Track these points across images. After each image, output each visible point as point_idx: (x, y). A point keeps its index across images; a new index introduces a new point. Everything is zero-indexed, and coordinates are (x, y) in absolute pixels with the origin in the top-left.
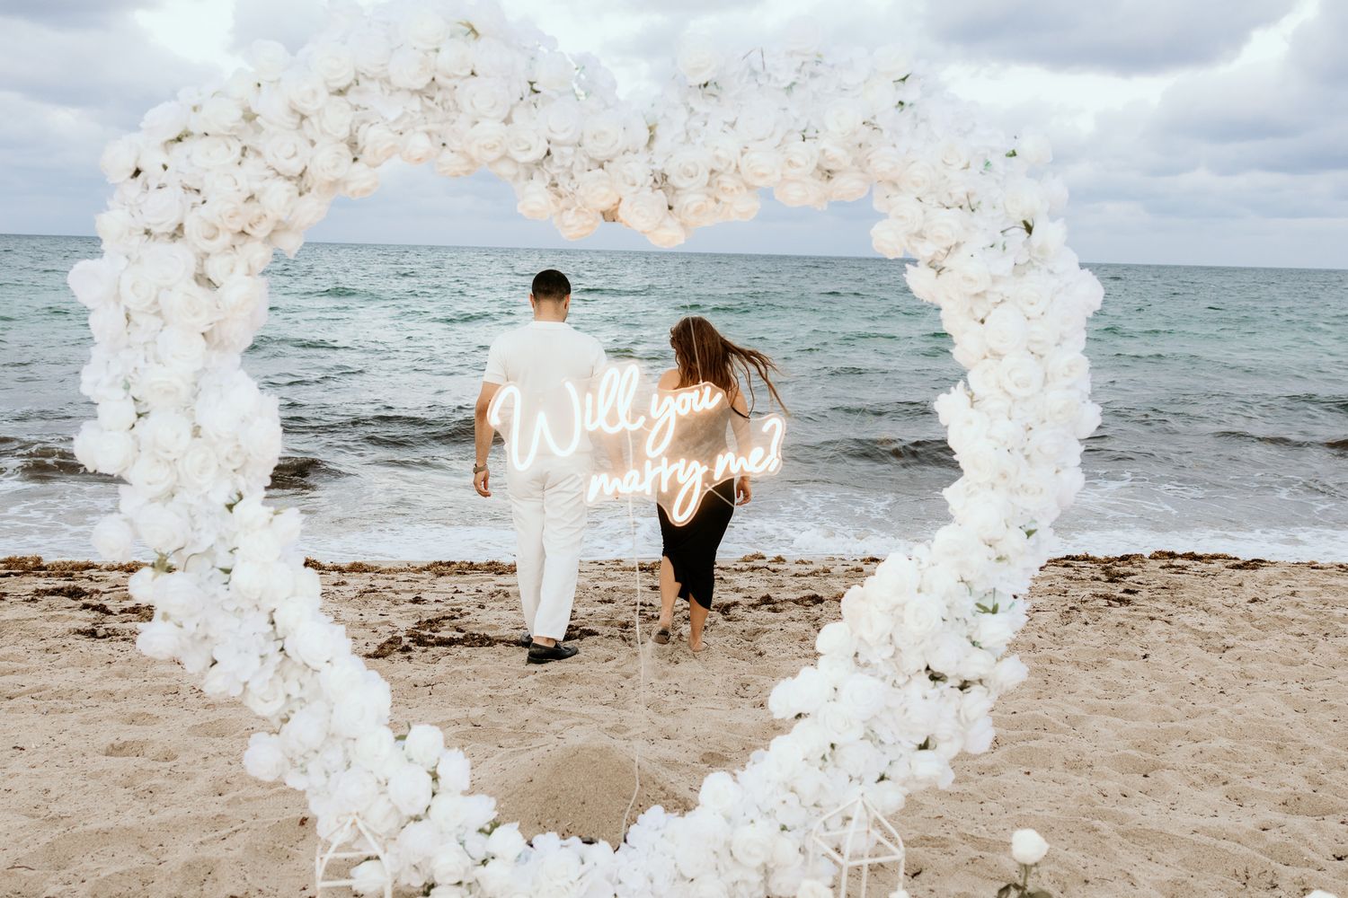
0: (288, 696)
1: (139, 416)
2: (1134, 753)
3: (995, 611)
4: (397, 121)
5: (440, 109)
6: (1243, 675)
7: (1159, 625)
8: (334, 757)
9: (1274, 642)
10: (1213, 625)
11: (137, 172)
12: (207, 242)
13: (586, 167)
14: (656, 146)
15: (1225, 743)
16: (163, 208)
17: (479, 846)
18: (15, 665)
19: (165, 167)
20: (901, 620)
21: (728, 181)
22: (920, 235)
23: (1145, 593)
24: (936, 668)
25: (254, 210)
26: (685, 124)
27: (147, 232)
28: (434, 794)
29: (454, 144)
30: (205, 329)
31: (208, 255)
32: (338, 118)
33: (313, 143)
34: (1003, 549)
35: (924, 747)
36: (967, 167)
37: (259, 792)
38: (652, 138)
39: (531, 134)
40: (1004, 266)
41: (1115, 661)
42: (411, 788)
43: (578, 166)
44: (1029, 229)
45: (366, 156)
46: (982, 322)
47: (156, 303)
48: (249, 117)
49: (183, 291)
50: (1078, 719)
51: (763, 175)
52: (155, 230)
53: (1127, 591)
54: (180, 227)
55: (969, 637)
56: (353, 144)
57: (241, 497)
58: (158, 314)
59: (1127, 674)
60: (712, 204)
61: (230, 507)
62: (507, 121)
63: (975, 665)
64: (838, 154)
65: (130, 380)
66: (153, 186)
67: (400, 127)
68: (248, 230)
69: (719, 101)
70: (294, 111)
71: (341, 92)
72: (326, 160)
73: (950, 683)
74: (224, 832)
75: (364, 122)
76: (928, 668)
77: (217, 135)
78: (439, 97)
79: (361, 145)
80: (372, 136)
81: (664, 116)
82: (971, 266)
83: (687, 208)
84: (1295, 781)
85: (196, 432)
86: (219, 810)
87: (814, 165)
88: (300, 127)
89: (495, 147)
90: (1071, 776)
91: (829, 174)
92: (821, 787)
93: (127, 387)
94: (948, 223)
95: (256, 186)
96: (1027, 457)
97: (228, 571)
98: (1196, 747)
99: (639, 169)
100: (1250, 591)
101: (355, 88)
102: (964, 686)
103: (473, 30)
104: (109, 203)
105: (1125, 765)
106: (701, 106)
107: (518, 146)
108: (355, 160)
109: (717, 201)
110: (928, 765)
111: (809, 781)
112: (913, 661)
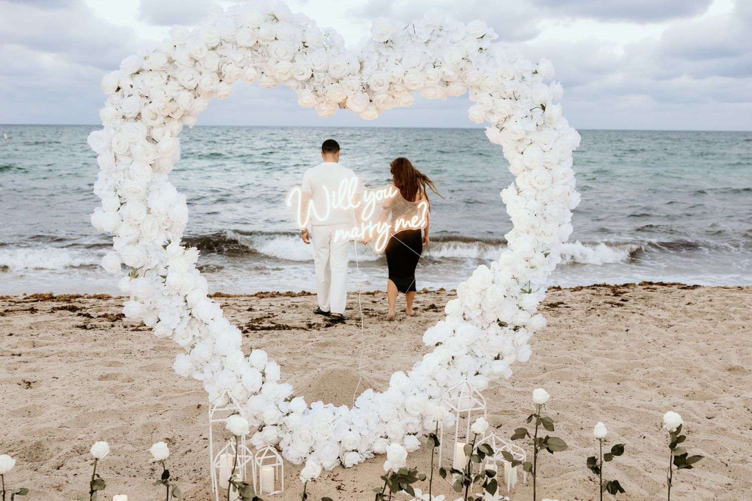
0: (194, 336)
1: (122, 204)
2: (614, 373)
3: (530, 292)
4: (240, 62)
5: (260, 56)
6: (677, 338)
7: (637, 316)
8: (216, 364)
9: (695, 323)
10: (665, 315)
11: (119, 89)
12: (152, 121)
13: (331, 82)
14: (364, 71)
15: (661, 369)
16: (132, 105)
17: (285, 407)
18: (47, 341)
19: (132, 86)
20: (485, 296)
21: (398, 88)
22: (491, 112)
23: (632, 301)
24: (502, 320)
25: (173, 106)
26: (377, 61)
27: (124, 117)
28: (263, 383)
29: (267, 72)
30: (152, 163)
31: (153, 127)
32: (212, 61)
33: (201, 73)
34: (533, 262)
35: (497, 358)
36: (513, 79)
37: (176, 395)
38: (361, 68)
39: (304, 67)
40: (531, 126)
41: (611, 333)
42: (253, 379)
43: (326, 82)
44: (544, 108)
45: (226, 79)
46: (522, 153)
47: (129, 150)
48: (171, 61)
49: (141, 147)
50: (588, 359)
51: (415, 85)
52: (128, 116)
53: (623, 300)
54: (139, 114)
55: (517, 305)
56: (220, 73)
57: (170, 242)
58: (130, 156)
59: (616, 338)
60: (391, 99)
61: (165, 247)
62: (293, 61)
63: (521, 318)
64: (451, 74)
65: (117, 187)
66: (126, 95)
67: (242, 65)
68: (171, 115)
69: (393, 49)
70: (192, 58)
71: (213, 49)
72: (207, 81)
73: (509, 327)
74: (161, 412)
75: (224, 63)
76: (498, 320)
77: (157, 71)
78: (260, 50)
79: (223, 74)
80: (228, 70)
81: (367, 57)
82: (515, 127)
83: (379, 101)
84: (694, 385)
85: (149, 211)
86: (157, 402)
87: (439, 79)
88: (195, 66)
89: (287, 73)
90: (581, 384)
91: (447, 83)
92: (448, 377)
93: (116, 191)
94: (504, 106)
95: (174, 94)
96: (545, 218)
97: (164, 277)
98: (646, 371)
99: (355, 83)
100: (688, 299)
101: (220, 47)
102: (516, 329)
103: (276, 18)
104: (105, 104)
105: (608, 378)
106: (385, 52)
107: (298, 72)
108: (221, 81)
109: (393, 97)
110: (499, 367)
111: (442, 375)
112: (491, 317)
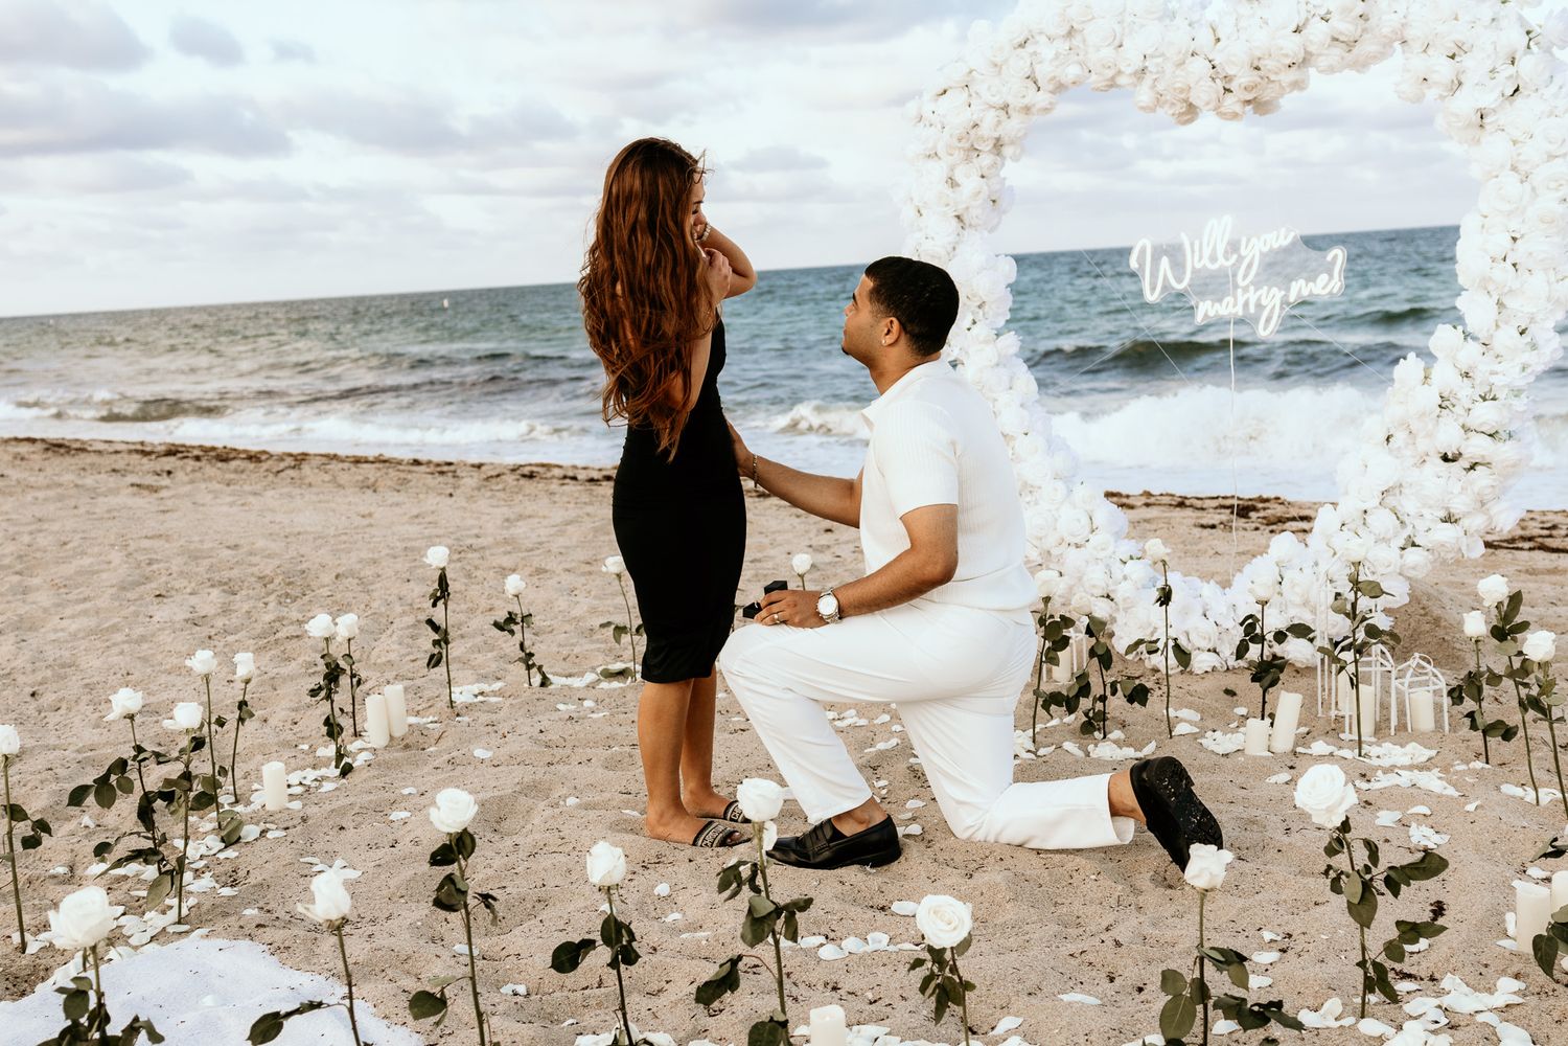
3: (1492, 400)
19: (934, 113)
25: (978, 133)
28: (1092, 532)
29: (1095, 69)
31: (953, 166)
32: (1020, 63)
34: (1498, 347)
35: (1447, 520)
38: (1215, 39)
39: (1131, 52)
44: (1513, 63)
45: (1044, 85)
49: (943, 193)
56: (1035, 80)
57: (975, 322)
61: (968, 331)
63: (1479, 449)
71: (1022, 45)
73: (1461, 464)
76: (1440, 451)
79: (1039, 79)
87: (1328, 40)
95: (978, 117)
101: (1030, 41)
102: (1471, 467)
108: (1038, 89)
112: (1423, 445)
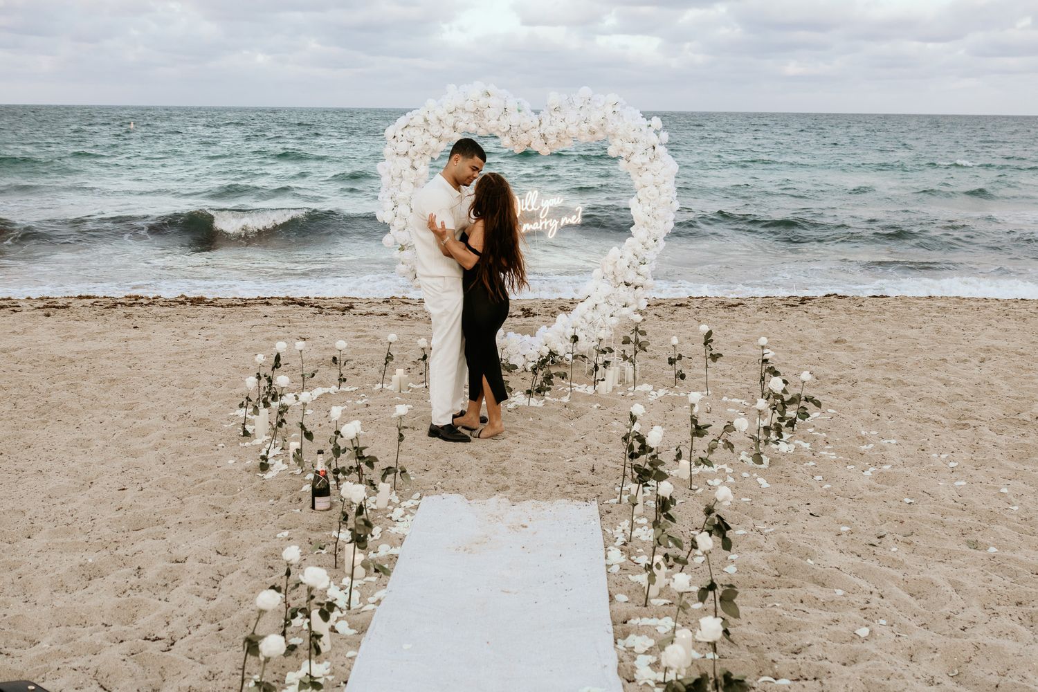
1: (395, 206)
3: (645, 264)
4: (467, 120)
5: (479, 116)
11: (395, 137)
12: (414, 157)
13: (521, 132)
14: (542, 126)
16: (403, 147)
19: (402, 135)
20: (616, 266)
21: (563, 136)
22: (622, 150)
24: (627, 282)
25: (427, 147)
26: (550, 119)
27: (397, 154)
31: (414, 160)
32: (450, 120)
33: (443, 127)
34: (647, 245)
35: (625, 306)
38: (540, 123)
39: (505, 123)
40: (646, 160)
43: (519, 132)
44: (654, 148)
45: (458, 131)
46: (641, 176)
47: (400, 174)
48: (426, 121)
49: (408, 172)
52: (400, 153)
54: (407, 152)
55: (636, 272)
56: (454, 127)
58: (401, 177)
60: (558, 142)
62: (498, 120)
63: (639, 281)
64: (595, 127)
65: (393, 196)
66: (399, 141)
67: (468, 122)
68: (425, 153)
69: (560, 113)
70: (438, 119)
71: (451, 113)
72: (447, 132)
73: (631, 286)
75: (457, 121)
76: (625, 282)
77: (417, 126)
78: (479, 113)
79: (456, 128)
80: (459, 124)
81: (544, 117)
82: (637, 159)
83: (551, 144)
87: (589, 130)
88: (440, 123)
91: (594, 133)
93: (392, 198)
94: (630, 147)
95: (428, 140)
96: (655, 217)
99: (536, 133)
101: (455, 112)
102: (636, 287)
103: (488, 94)
106: (555, 115)
107: (501, 127)
108: (455, 132)
110: (626, 311)
111: (589, 316)
112: (620, 280)
